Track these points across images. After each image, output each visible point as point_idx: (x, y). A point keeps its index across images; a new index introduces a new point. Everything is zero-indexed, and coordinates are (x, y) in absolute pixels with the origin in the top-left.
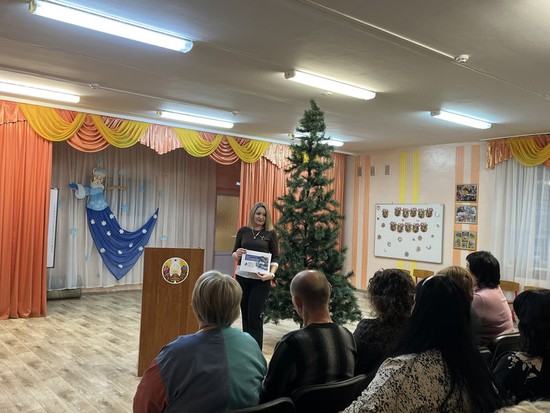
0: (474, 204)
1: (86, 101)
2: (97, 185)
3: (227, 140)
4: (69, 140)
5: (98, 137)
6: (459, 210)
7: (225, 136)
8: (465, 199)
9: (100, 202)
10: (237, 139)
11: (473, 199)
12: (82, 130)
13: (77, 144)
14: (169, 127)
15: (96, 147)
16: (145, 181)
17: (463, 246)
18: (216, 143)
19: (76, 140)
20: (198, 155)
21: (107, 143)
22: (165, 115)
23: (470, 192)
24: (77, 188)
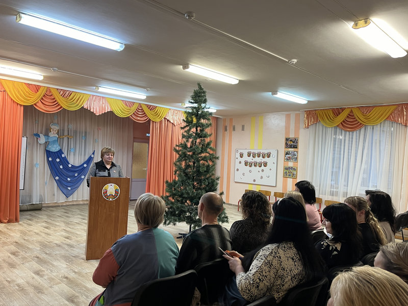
0: (296, 150)
1: (47, 79)
2: (53, 135)
3: (141, 107)
4: (35, 104)
5: (55, 103)
6: (287, 154)
7: (140, 104)
8: (291, 147)
9: (55, 146)
10: (147, 106)
11: (295, 147)
12: (43, 98)
13: (41, 107)
14: (103, 97)
15: (54, 110)
16: (86, 132)
17: (289, 175)
18: (134, 108)
19: (40, 104)
20: (122, 116)
21: (61, 107)
22: (101, 90)
23: (294, 142)
24: (39, 137)
